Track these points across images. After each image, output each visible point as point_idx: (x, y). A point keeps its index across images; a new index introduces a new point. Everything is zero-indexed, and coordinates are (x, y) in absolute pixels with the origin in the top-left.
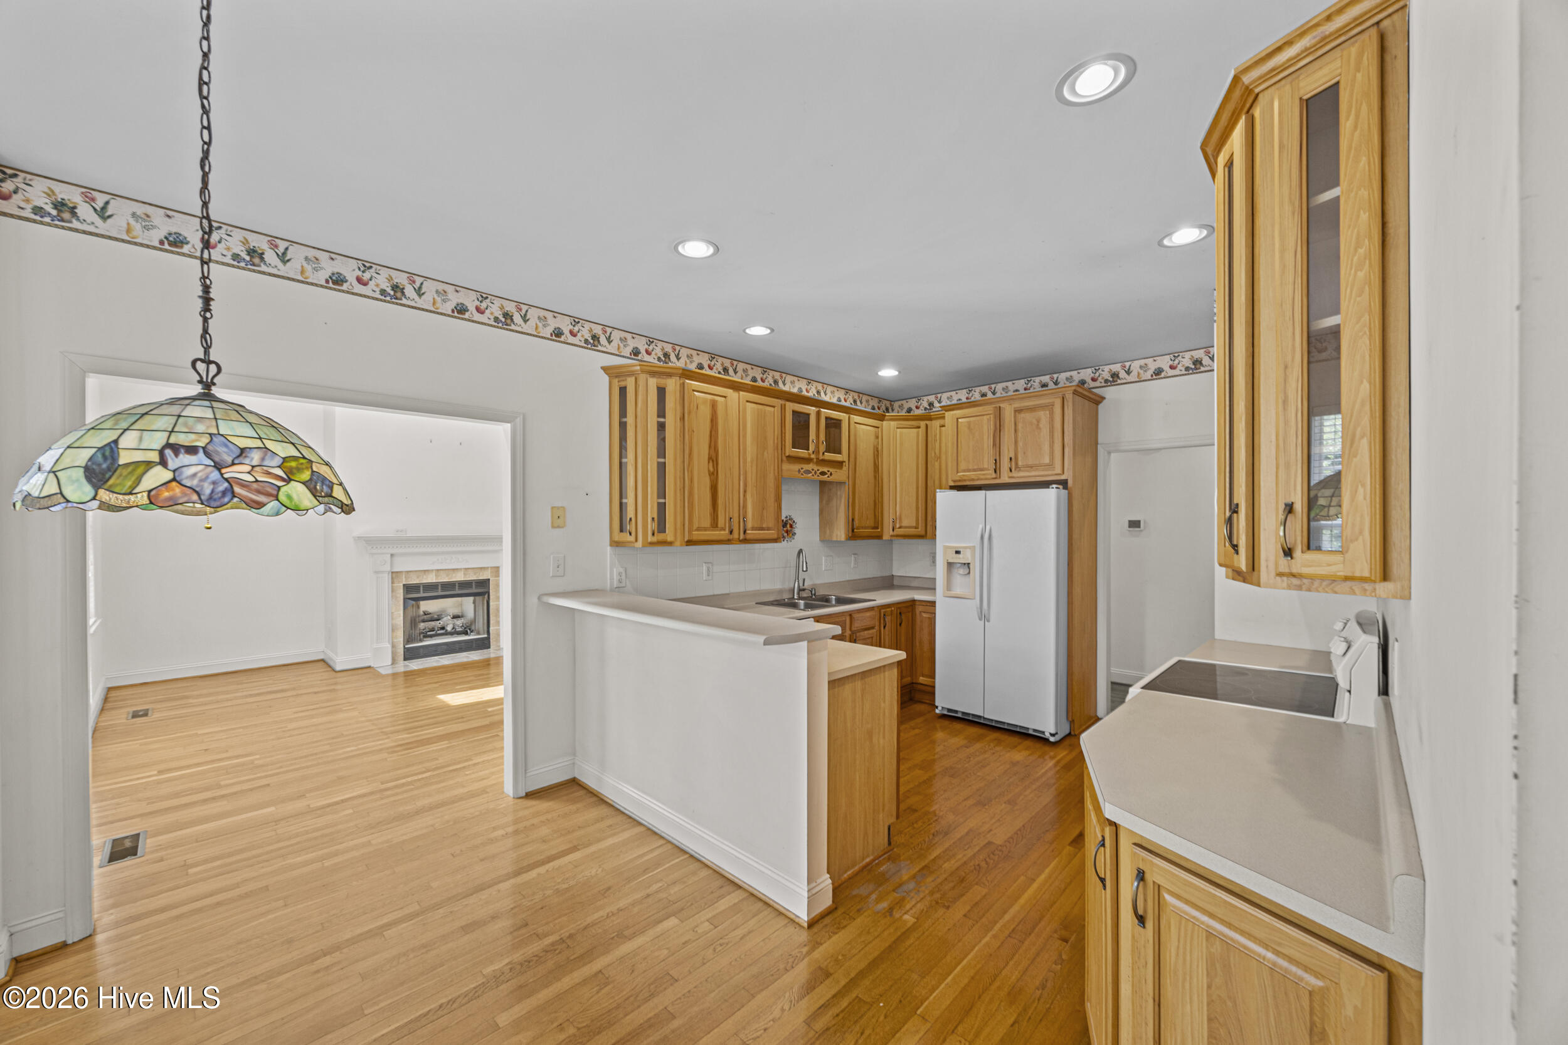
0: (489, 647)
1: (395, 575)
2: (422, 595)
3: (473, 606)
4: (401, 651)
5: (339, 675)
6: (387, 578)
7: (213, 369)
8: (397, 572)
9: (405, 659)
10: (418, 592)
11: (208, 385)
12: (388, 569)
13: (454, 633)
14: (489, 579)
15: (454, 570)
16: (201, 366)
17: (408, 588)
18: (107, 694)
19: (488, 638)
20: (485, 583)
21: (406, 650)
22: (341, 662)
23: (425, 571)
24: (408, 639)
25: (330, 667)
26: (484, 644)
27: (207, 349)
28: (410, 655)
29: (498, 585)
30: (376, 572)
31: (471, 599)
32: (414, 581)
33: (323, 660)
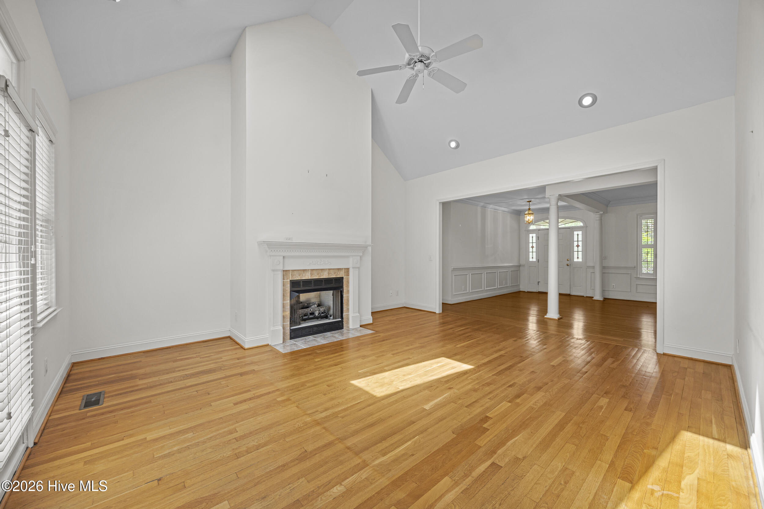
0: (342, 328)
1: (285, 272)
2: (302, 288)
3: (332, 297)
4: (288, 332)
5: (246, 350)
6: (280, 275)
8: (286, 271)
9: (291, 338)
10: (299, 286)
12: (282, 268)
13: (320, 317)
14: (343, 277)
15: (322, 270)
17: (294, 284)
18: (71, 370)
19: (342, 322)
20: (340, 280)
21: (292, 331)
22: (248, 342)
23: (304, 270)
24: (293, 322)
25: (238, 344)
26: (338, 326)
28: (295, 334)
29: (348, 282)
30: (273, 270)
31: (332, 292)
32: (297, 278)
33: (229, 337)
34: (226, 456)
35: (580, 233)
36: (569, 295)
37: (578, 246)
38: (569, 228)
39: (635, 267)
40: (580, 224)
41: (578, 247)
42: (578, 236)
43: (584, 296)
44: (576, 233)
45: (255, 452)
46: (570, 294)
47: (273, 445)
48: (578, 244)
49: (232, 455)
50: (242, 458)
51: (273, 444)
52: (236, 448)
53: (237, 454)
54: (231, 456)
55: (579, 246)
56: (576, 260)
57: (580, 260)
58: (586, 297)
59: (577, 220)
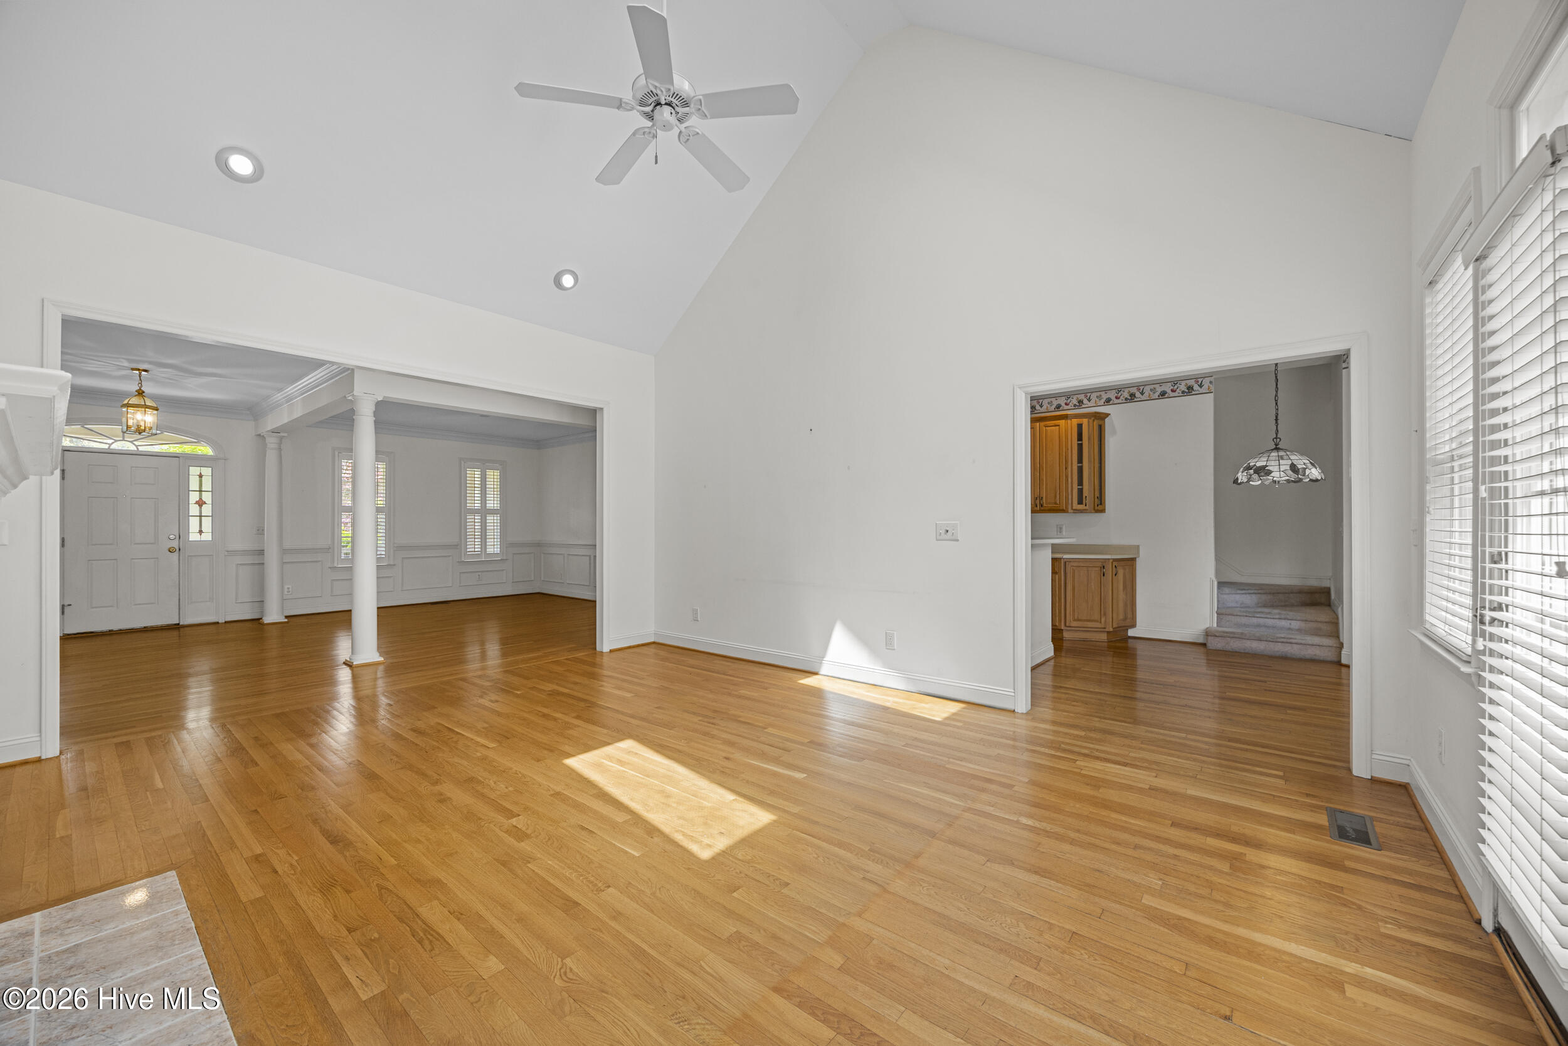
7: (1278, 440)
11: (1276, 445)
16: (1275, 440)
27: (1277, 434)
34: (1086, 952)
35: (206, 472)
36: (177, 627)
37: (200, 503)
38: (175, 456)
39: (330, 548)
40: (206, 450)
41: (201, 506)
42: (201, 480)
43: (218, 623)
44: (194, 471)
45: (1041, 918)
46: (178, 624)
47: (1006, 901)
48: (201, 499)
49: (1076, 945)
50: (1067, 926)
51: (1005, 903)
52: (1057, 950)
53: (1068, 939)
54: (1078, 946)
55: (205, 503)
56: (194, 536)
57: (207, 537)
58: (226, 622)
59: (199, 439)
